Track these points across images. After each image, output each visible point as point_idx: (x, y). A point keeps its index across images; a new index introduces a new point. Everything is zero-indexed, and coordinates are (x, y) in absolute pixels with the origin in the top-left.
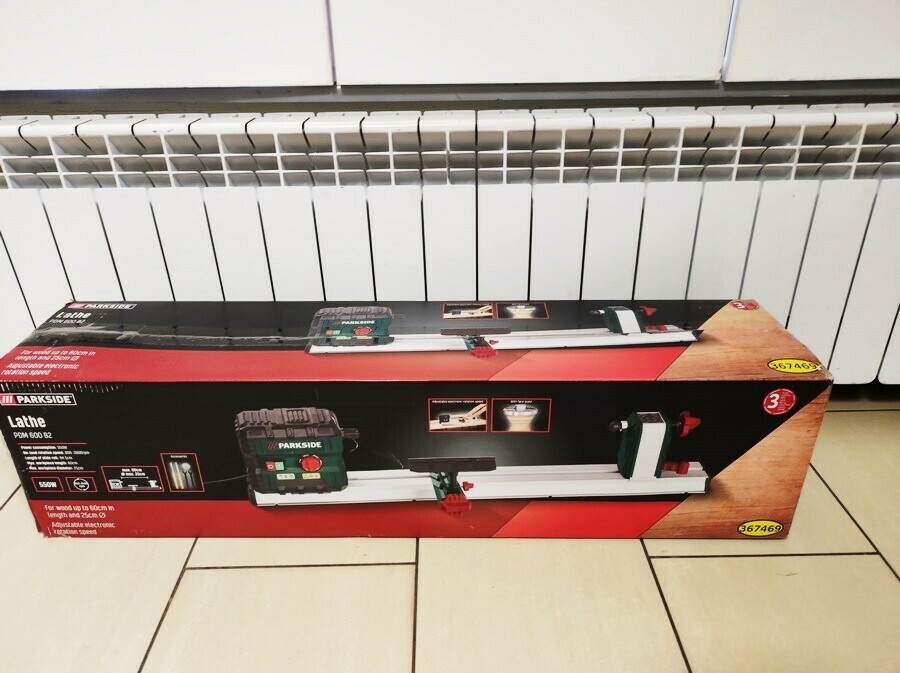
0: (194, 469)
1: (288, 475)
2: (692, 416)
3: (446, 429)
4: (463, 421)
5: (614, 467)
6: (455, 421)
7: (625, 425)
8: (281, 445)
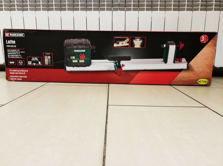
0: (51, 58)
1: (76, 61)
2: (182, 43)
3: (118, 47)
4: (123, 44)
5: (162, 60)
6: (121, 44)
7: (165, 46)
8: (75, 51)
